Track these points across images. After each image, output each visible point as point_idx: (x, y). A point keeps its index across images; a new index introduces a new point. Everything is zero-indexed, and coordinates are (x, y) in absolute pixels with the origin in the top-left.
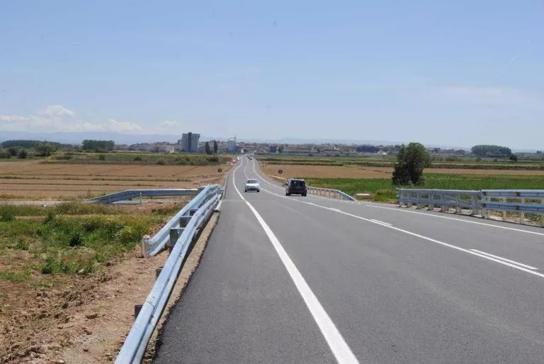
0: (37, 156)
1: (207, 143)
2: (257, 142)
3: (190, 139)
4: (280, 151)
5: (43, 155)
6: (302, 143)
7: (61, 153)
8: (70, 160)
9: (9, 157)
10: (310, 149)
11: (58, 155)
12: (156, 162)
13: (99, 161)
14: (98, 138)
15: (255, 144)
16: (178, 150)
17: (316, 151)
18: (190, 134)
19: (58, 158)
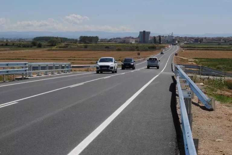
0: (48, 46)
1: (155, 37)
2: (187, 36)
3: (144, 34)
4: (200, 41)
5: (52, 45)
6: (216, 36)
7: (63, 44)
8: (67, 48)
9: (31, 47)
10: (220, 40)
11: (60, 46)
12: (117, 49)
13: (83, 49)
14: (89, 35)
15: (186, 38)
16: (137, 41)
17: (224, 41)
18: (144, 32)
19: (60, 47)
